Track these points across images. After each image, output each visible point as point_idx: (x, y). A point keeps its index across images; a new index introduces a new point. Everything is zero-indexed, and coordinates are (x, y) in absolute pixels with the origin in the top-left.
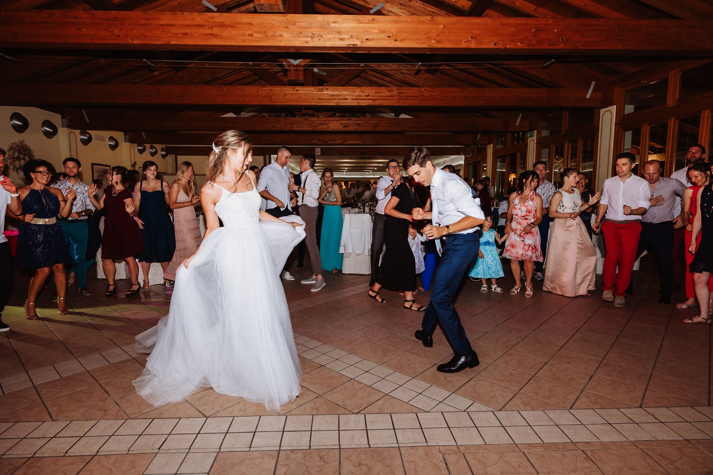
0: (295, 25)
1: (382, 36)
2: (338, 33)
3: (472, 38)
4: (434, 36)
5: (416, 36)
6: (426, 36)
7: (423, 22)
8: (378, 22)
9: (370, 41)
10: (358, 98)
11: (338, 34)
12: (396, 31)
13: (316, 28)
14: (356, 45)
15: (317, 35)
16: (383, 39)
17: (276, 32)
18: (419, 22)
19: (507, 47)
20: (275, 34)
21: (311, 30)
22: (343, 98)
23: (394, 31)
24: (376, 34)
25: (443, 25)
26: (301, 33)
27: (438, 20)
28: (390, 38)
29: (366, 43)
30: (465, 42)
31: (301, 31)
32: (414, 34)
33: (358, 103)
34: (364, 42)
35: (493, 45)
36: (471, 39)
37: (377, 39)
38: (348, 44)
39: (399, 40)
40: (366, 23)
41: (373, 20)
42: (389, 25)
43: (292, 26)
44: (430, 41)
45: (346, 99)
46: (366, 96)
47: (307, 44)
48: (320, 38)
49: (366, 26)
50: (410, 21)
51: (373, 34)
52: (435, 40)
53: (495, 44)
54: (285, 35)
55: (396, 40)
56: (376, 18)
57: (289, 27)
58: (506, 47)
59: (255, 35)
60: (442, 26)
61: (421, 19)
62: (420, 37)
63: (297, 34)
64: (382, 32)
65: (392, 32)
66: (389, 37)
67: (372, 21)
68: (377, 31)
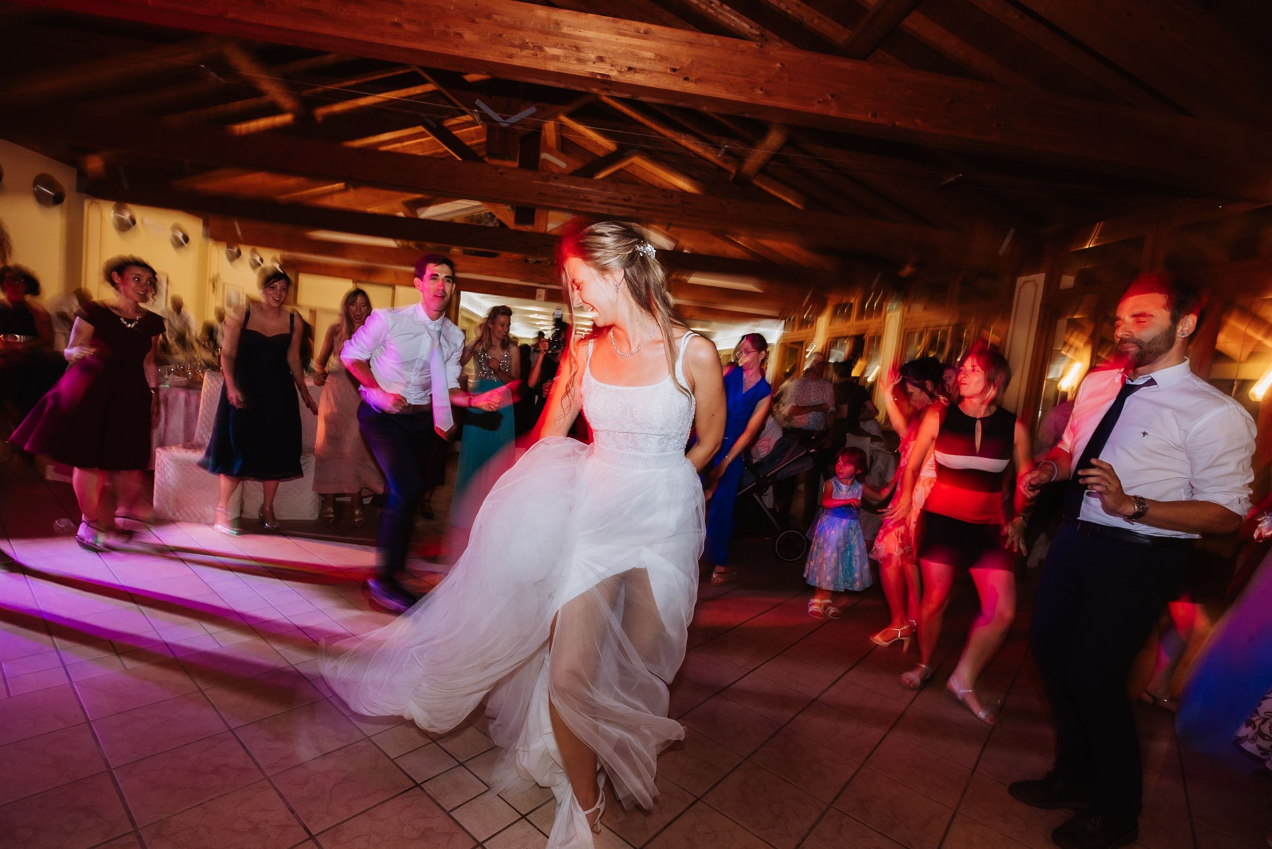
0: (489, 19)
1: (660, 67)
2: (575, 47)
3: (832, 96)
4: (763, 82)
5: (726, 76)
6: (747, 79)
7: (743, 52)
8: (656, 39)
9: (636, 72)
10: (610, 201)
11: (574, 49)
12: (690, 61)
13: (533, 30)
14: (608, 76)
15: (531, 45)
16: (662, 73)
17: (449, 27)
18: (736, 51)
19: (897, 123)
20: (448, 30)
21: (521, 34)
22: (583, 198)
23: (686, 61)
24: (649, 61)
25: (781, 64)
26: (500, 35)
27: (771, 53)
28: (676, 73)
29: (627, 76)
30: (819, 102)
31: (500, 33)
32: (723, 73)
33: (608, 210)
34: (623, 74)
35: (870, 116)
36: (830, 98)
37: (650, 72)
38: (593, 73)
39: (693, 79)
40: (633, 37)
41: (646, 32)
42: (677, 48)
43: (484, 20)
44: (754, 91)
45: (589, 201)
46: (625, 200)
47: (509, 59)
48: (538, 53)
49: (631, 43)
50: (718, 45)
51: (643, 59)
52: (761, 90)
53: (874, 115)
54: (468, 36)
55: (686, 79)
56: (653, 29)
57: (477, 20)
58: (895, 124)
59: (407, 26)
60: (779, 65)
61: (741, 46)
62: (735, 79)
63: (491, 37)
64: (661, 58)
65: (681, 63)
66: (674, 70)
67: (645, 35)
68: (650, 55)
